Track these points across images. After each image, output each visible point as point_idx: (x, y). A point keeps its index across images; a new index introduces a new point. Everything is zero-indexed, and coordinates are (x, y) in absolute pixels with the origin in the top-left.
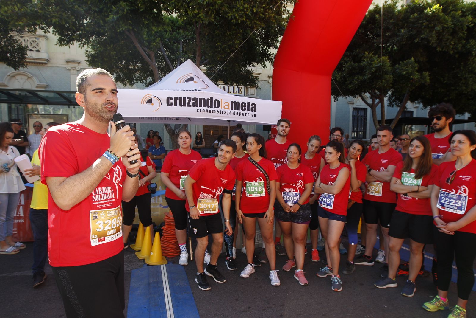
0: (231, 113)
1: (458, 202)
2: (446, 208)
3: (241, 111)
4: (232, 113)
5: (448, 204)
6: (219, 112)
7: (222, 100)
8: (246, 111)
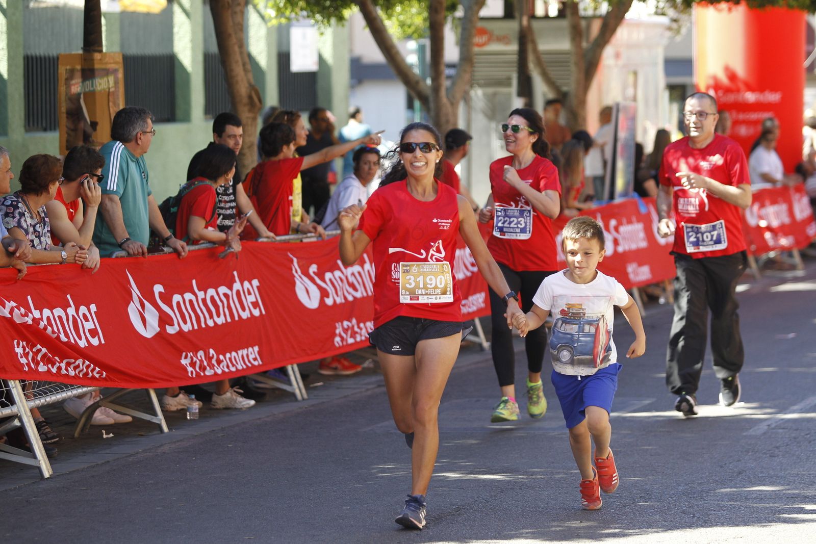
1: (521, 221)
2: (506, 234)
5: (508, 226)
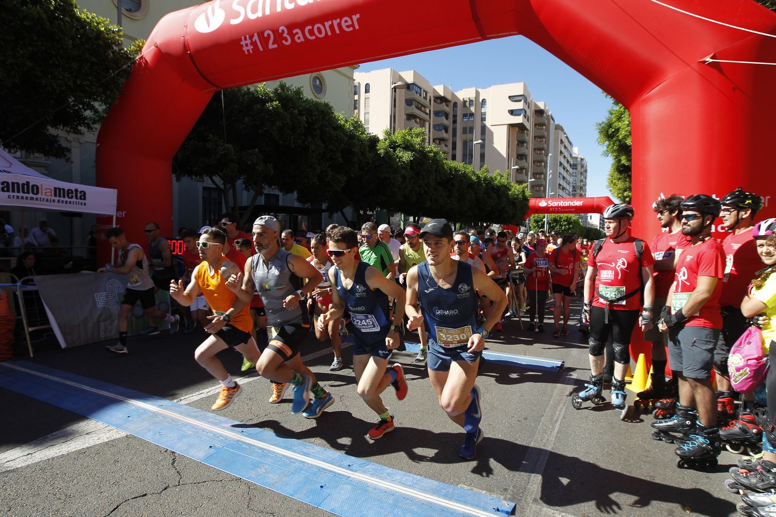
0: (54, 201)
3: (67, 199)
4: (56, 201)
6: (39, 199)
7: (42, 185)
8: (74, 200)
